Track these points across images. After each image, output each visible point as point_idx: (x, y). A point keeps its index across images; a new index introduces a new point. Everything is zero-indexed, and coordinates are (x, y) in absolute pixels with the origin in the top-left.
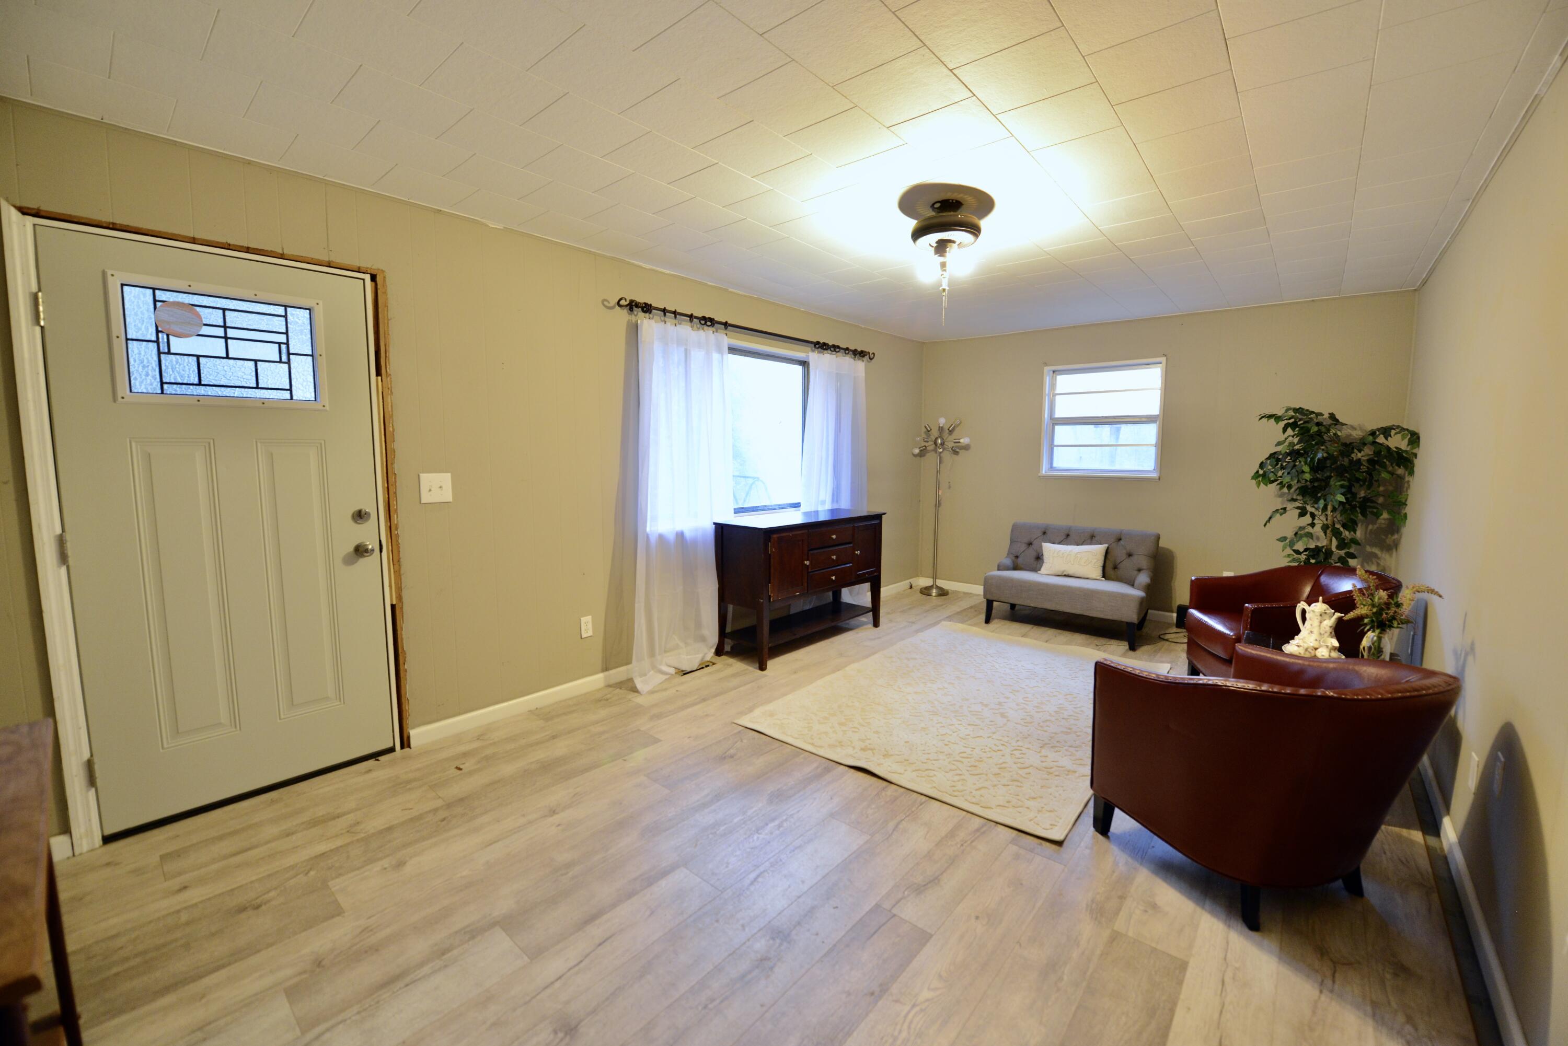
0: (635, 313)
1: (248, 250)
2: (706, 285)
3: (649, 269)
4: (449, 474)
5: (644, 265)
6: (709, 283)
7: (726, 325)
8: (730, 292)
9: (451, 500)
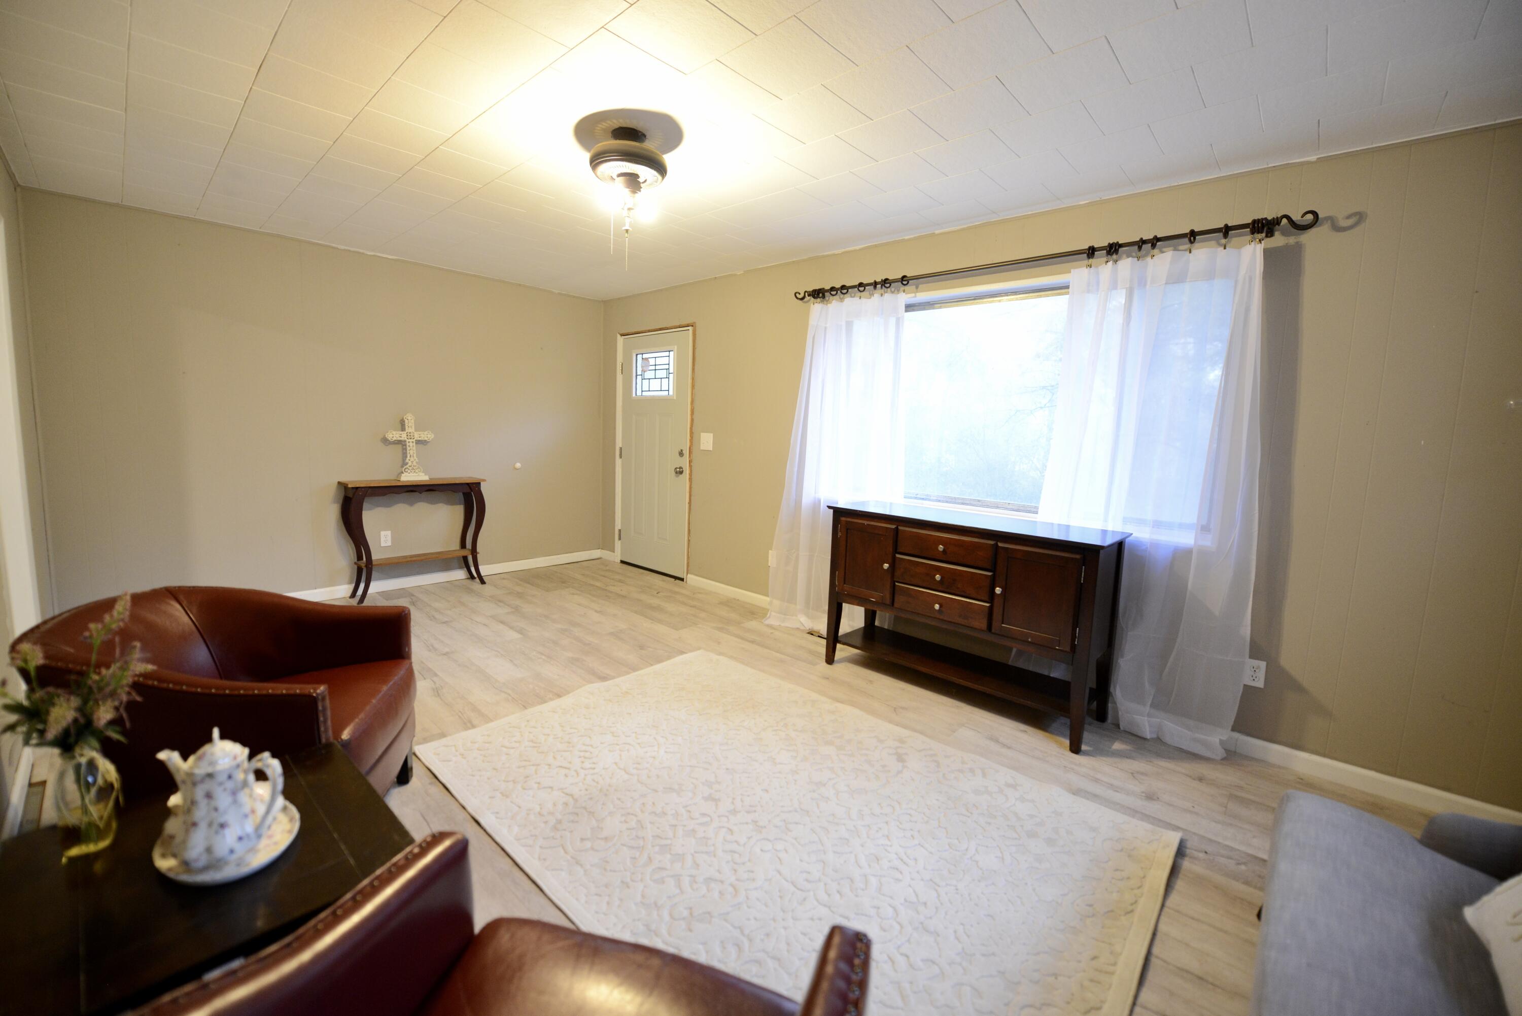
0: (827, 298)
1: (661, 329)
2: (903, 240)
3: (843, 253)
4: (712, 434)
5: (836, 252)
6: (906, 238)
7: (904, 280)
8: (938, 234)
9: (711, 449)
